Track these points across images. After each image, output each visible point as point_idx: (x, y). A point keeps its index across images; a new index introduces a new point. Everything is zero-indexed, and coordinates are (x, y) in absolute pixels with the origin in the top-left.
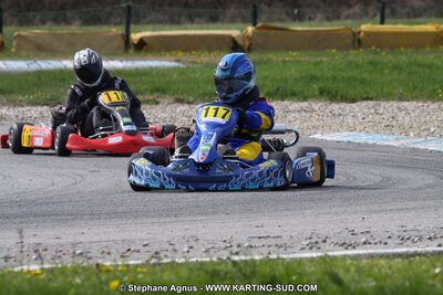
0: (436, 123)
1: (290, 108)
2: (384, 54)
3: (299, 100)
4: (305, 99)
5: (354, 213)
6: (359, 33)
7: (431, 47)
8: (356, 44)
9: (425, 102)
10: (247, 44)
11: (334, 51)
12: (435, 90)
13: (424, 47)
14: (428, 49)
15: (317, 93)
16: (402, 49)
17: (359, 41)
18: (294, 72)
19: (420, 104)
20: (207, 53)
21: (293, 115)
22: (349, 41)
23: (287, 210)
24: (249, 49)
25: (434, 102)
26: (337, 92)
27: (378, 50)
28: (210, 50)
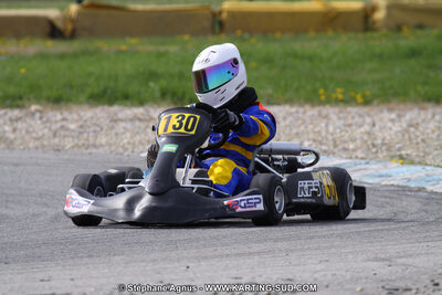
0: (312, 136)
1: (120, 115)
2: (253, 40)
3: (133, 105)
4: (141, 103)
5: (179, 261)
6: (220, 13)
7: (317, 31)
8: (217, 28)
9: (301, 105)
10: (70, 27)
11: (186, 37)
12: (315, 91)
13: (306, 30)
14: (312, 34)
15: (158, 94)
16: (278, 35)
17: (221, 24)
18: (129, 66)
19: (294, 110)
20: (14, 41)
21: (122, 124)
22: (207, 24)
23: (90, 256)
24: (73, 35)
25: (313, 106)
26: (184, 93)
27: (246, 36)
28: (18, 36)
